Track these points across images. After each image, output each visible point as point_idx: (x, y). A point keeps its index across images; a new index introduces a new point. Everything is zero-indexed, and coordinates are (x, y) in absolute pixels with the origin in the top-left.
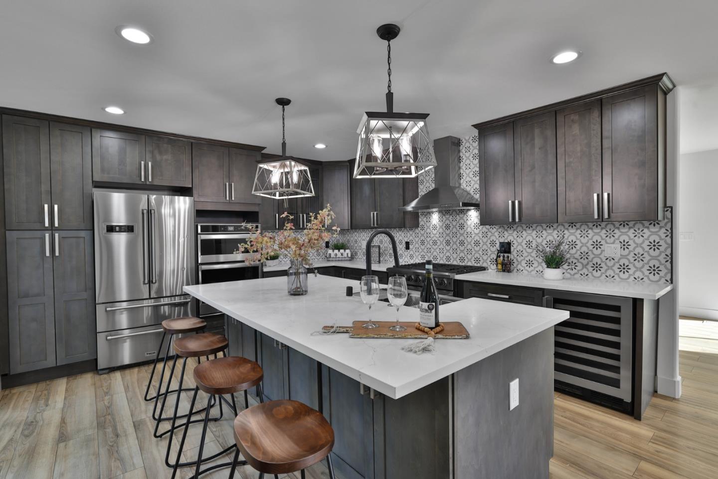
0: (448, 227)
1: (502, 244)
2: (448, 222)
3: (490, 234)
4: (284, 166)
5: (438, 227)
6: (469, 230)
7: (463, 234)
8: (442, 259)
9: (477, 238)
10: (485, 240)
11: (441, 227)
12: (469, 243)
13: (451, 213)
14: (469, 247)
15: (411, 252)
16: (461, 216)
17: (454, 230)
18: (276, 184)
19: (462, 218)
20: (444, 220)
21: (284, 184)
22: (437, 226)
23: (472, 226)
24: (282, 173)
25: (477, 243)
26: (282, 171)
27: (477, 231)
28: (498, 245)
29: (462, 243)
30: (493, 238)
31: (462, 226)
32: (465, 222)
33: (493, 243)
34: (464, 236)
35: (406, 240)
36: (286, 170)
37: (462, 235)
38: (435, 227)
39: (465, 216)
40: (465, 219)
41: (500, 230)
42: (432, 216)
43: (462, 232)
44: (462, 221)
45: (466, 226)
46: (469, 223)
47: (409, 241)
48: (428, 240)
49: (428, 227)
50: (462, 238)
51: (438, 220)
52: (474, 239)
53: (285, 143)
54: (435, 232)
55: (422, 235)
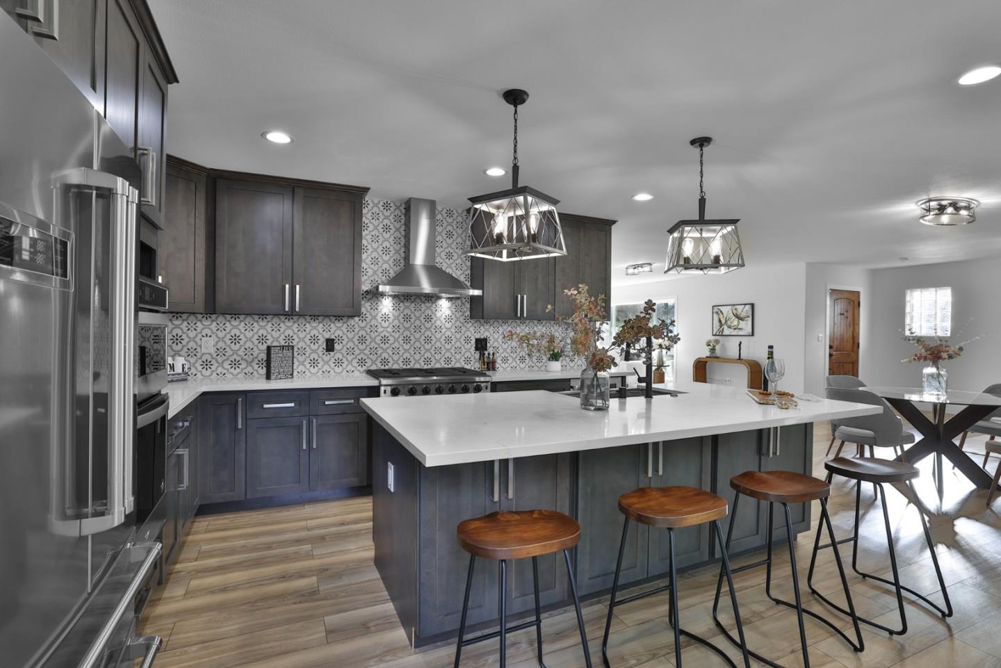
0: (407, 318)
1: (477, 341)
2: (407, 311)
3: (464, 329)
4: (515, 206)
5: (392, 318)
6: (438, 323)
7: (430, 328)
8: (396, 362)
9: (448, 333)
10: (458, 336)
11: (396, 318)
12: (439, 340)
13: (413, 300)
14: (438, 344)
15: (339, 356)
16: (428, 305)
17: (418, 323)
18: (500, 236)
19: (428, 308)
20: (401, 309)
21: (515, 235)
22: (391, 315)
23: (442, 319)
24: (510, 219)
25: (448, 340)
26: (511, 214)
27: (448, 325)
28: (473, 342)
29: (428, 340)
30: (468, 334)
31: (429, 318)
32: (432, 313)
33: (467, 340)
34: (431, 331)
35: (327, 336)
36: (520, 212)
37: (428, 329)
38: (385, 318)
39: (434, 305)
40: (434, 310)
41: (476, 325)
42: (381, 301)
43: (428, 325)
44: (428, 312)
45: (435, 319)
46: (438, 314)
47: (333, 337)
48: (373, 335)
49: (374, 317)
50: (428, 333)
51: (391, 309)
52: (444, 335)
53: (518, 167)
54: (385, 325)
55: (362, 328)
